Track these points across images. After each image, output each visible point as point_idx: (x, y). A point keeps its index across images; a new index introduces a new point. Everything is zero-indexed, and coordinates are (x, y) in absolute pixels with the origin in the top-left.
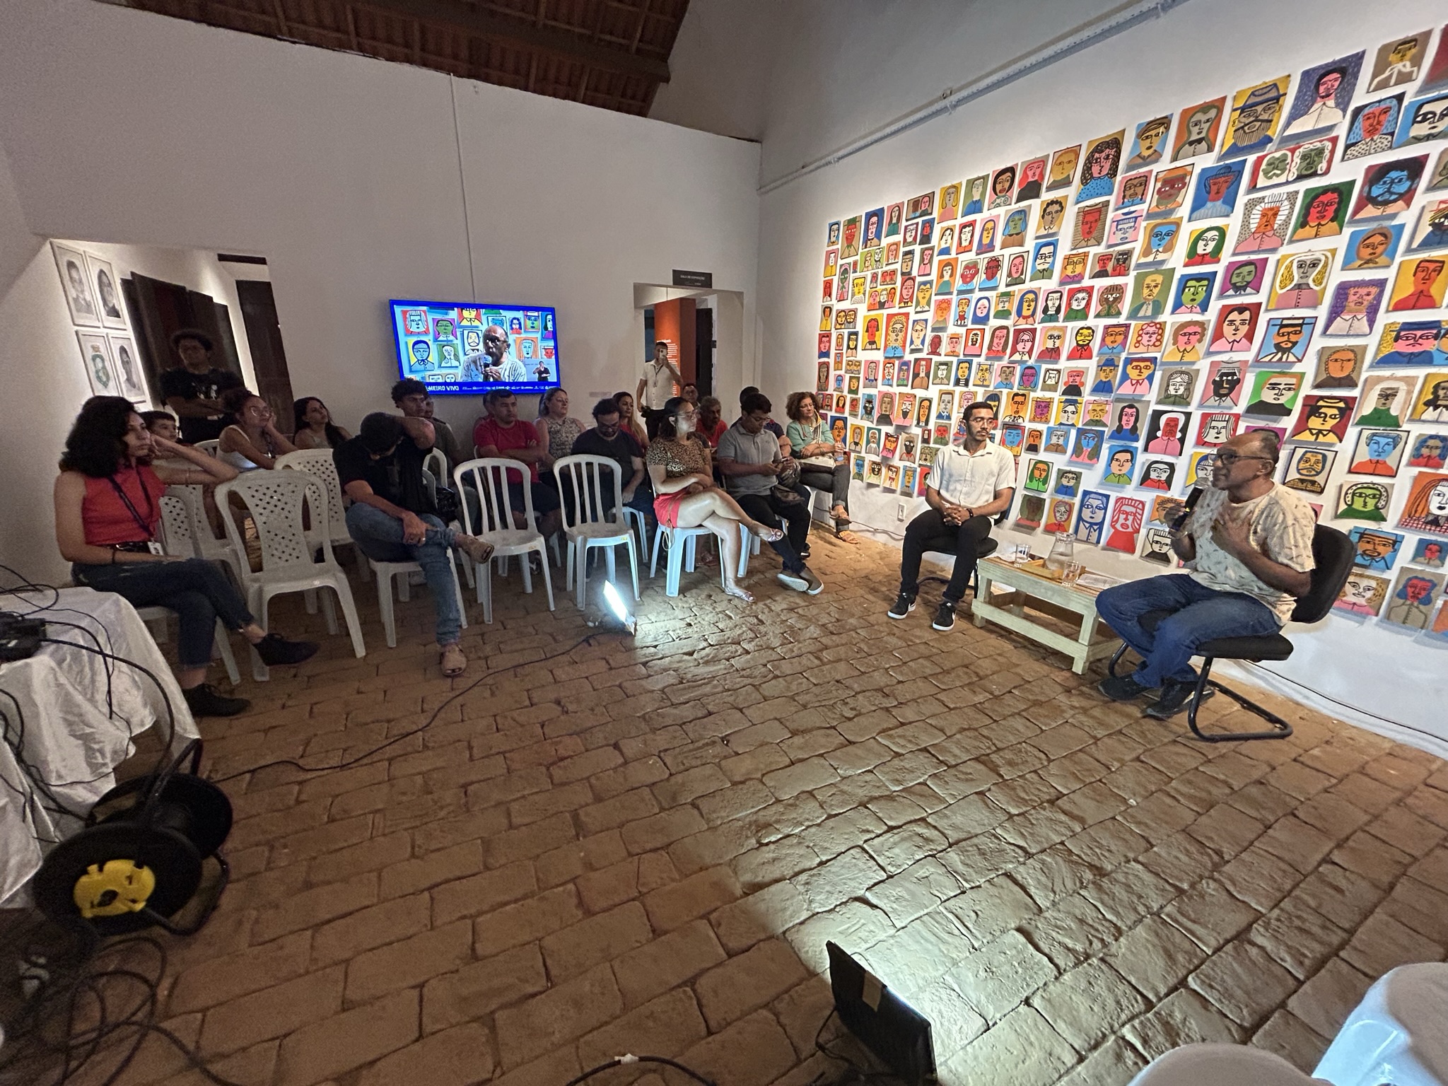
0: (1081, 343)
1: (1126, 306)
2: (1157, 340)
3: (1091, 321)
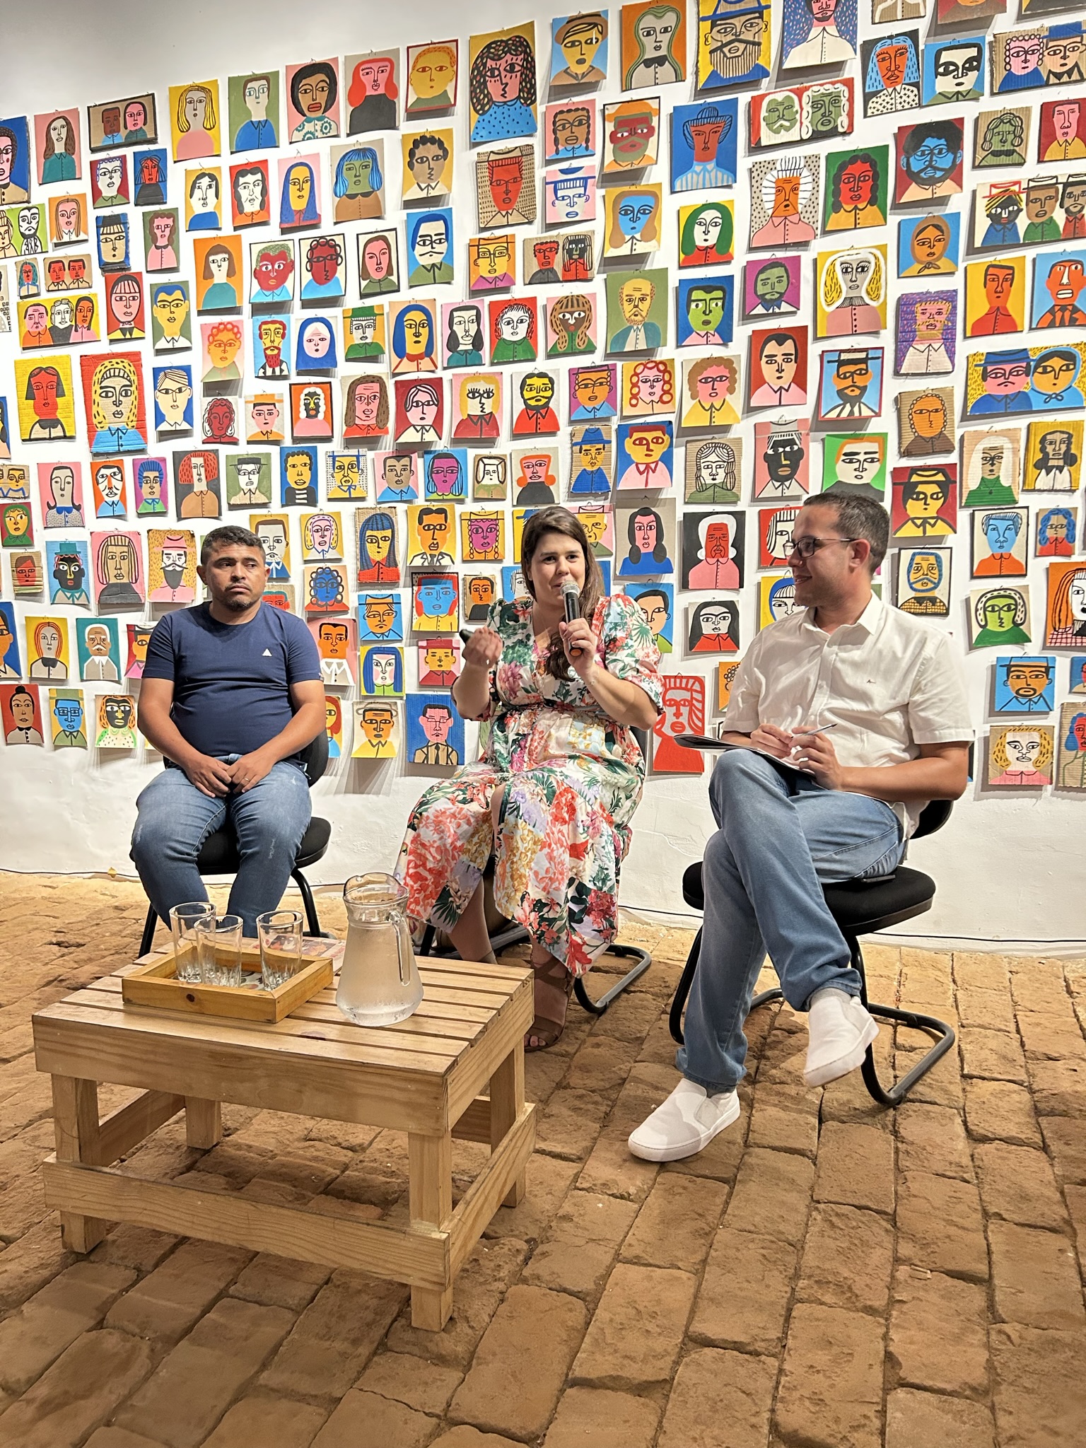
0: (532, 403)
1: (599, 333)
2: (665, 392)
3: (541, 364)
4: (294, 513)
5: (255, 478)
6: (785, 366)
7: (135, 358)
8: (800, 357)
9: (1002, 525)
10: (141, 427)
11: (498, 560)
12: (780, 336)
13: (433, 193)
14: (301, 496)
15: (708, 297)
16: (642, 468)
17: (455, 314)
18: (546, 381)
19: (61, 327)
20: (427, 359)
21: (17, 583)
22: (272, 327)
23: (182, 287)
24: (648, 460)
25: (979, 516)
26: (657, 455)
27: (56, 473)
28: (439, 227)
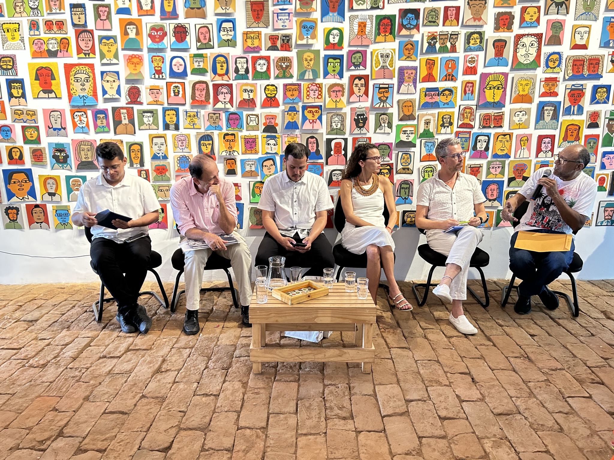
4: (170, 134)
5: (151, 119)
6: (361, 88)
7: (91, 66)
8: (366, 85)
9: (430, 144)
10: (95, 95)
11: (256, 153)
12: (360, 78)
13: (228, 12)
14: (172, 127)
15: (334, 61)
16: (311, 121)
17: (238, 59)
18: (274, 87)
19: (53, 50)
20: (226, 76)
21: (33, 160)
22: (158, 58)
23: (114, 38)
24: (313, 118)
25: (423, 141)
26: (316, 117)
27: (52, 113)
28: (230, 25)
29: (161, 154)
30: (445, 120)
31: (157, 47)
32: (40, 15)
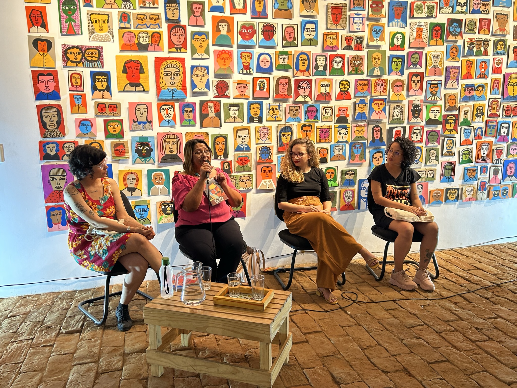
1: (365, 68)
4: (253, 126)
5: (237, 112)
6: (417, 84)
7: (182, 61)
8: (421, 81)
9: (468, 131)
10: (184, 89)
11: (329, 142)
12: (417, 75)
13: (312, 14)
14: (256, 120)
15: (397, 61)
16: (377, 112)
17: (318, 57)
18: (347, 82)
19: (144, 43)
20: (307, 72)
23: (206, 34)
24: (379, 110)
25: (463, 129)
26: (381, 109)
27: (138, 107)
28: (313, 26)
29: (244, 146)
30: (478, 111)
31: (247, 44)
32: (132, 8)
